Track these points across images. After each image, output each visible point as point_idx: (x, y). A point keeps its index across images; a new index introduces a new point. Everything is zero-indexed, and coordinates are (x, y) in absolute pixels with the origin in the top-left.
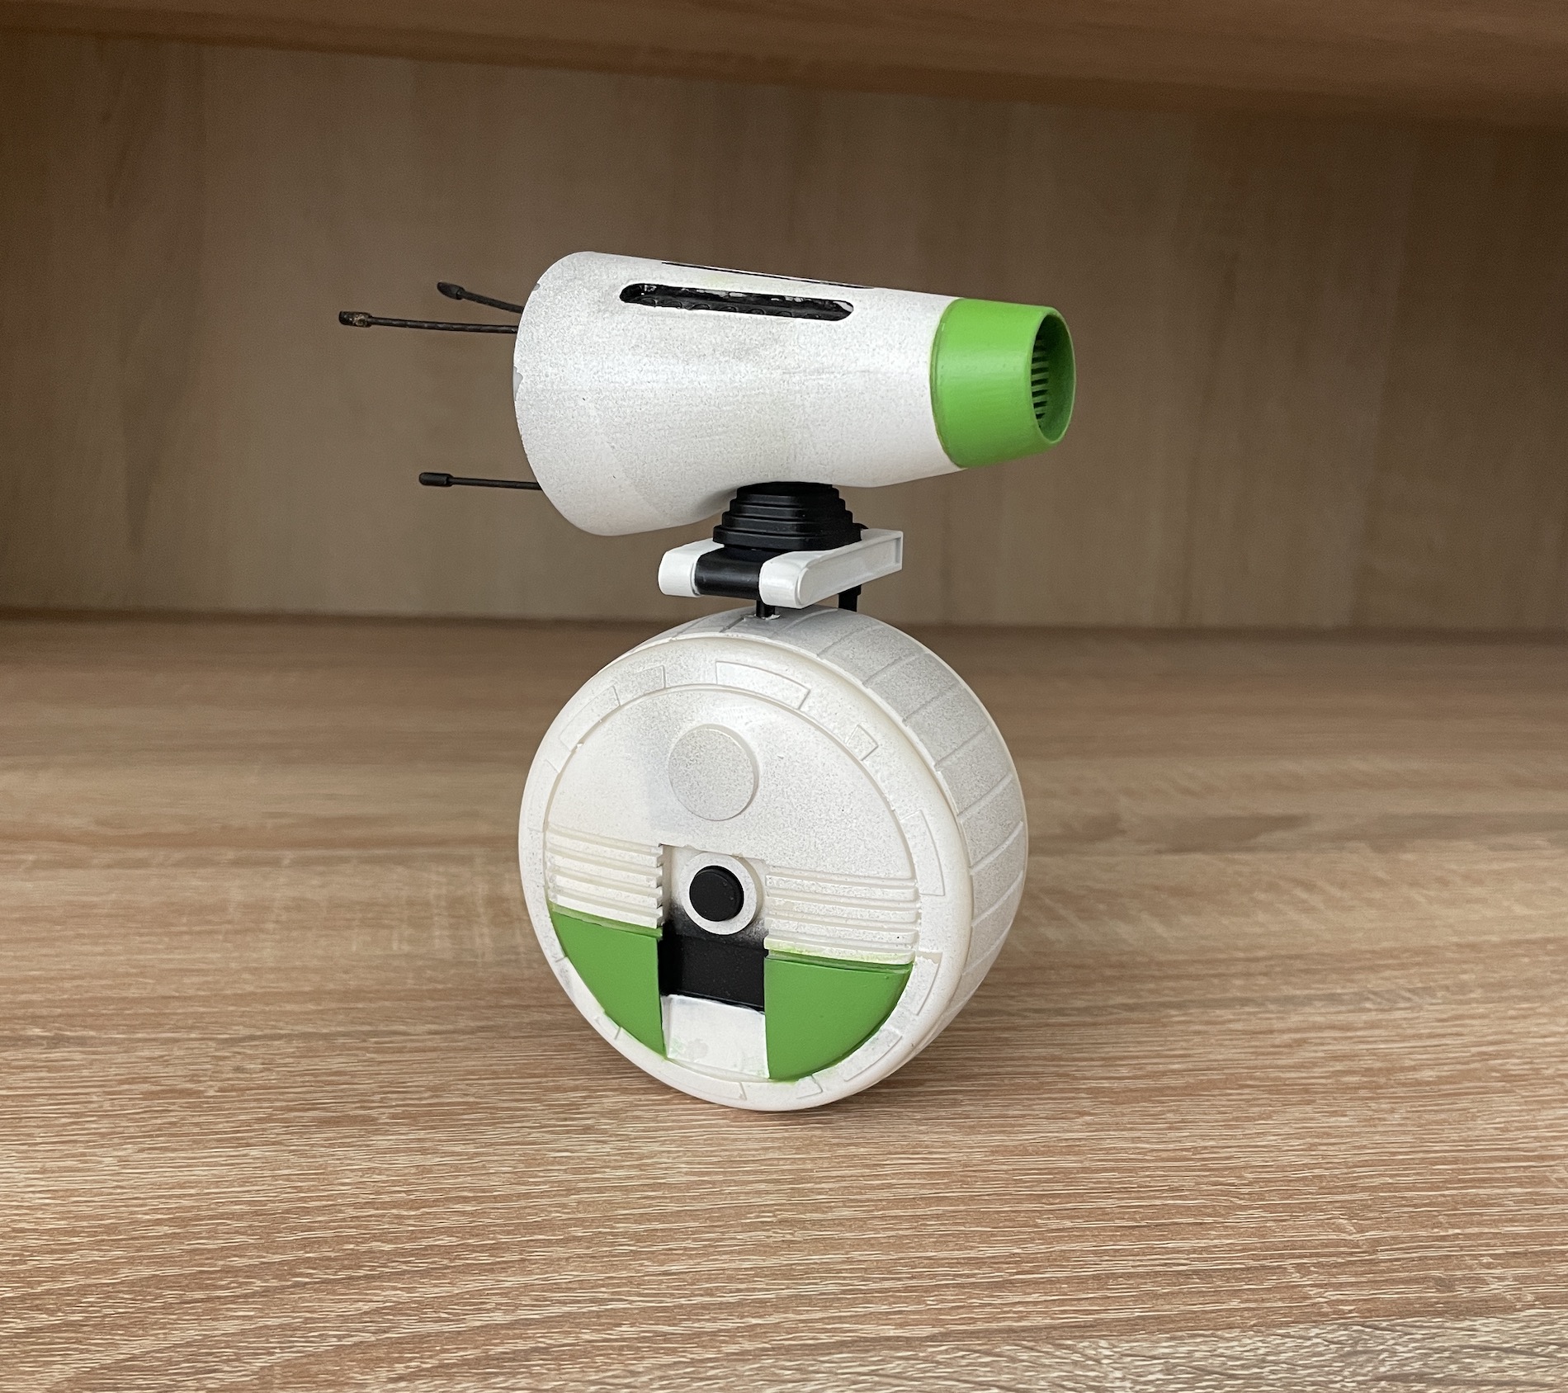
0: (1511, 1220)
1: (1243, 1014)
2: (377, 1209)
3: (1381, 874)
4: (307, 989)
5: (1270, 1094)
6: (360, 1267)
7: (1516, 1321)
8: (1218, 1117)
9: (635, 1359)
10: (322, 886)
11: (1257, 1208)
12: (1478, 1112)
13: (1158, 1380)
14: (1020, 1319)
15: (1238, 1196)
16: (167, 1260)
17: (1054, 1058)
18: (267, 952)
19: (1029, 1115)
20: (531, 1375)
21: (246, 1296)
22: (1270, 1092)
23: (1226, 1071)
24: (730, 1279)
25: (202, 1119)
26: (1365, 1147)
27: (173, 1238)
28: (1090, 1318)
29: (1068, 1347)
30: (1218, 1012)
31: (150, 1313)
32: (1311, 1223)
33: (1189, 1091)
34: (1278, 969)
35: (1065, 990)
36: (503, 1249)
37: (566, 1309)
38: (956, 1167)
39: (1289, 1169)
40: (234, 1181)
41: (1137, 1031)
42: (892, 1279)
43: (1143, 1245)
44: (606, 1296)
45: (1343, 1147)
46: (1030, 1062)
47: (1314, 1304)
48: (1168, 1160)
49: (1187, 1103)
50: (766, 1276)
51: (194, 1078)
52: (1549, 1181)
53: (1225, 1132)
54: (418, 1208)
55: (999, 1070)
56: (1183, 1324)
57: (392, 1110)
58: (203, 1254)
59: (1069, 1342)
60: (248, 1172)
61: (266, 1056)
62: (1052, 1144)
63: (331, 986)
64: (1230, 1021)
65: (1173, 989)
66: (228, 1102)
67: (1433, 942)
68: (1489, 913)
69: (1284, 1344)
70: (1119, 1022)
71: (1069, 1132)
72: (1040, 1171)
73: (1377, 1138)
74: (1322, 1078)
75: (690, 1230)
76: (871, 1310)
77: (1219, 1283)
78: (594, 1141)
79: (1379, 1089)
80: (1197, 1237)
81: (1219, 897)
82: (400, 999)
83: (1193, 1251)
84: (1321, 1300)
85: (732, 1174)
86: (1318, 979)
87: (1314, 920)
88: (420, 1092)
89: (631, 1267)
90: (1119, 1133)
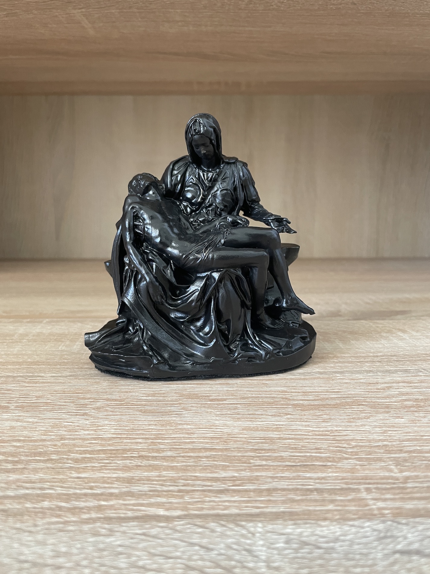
1: (367, 376)
8: (346, 417)
9: (41, 518)
10: (51, 329)
11: (353, 459)
14: (224, 509)
15: (346, 453)
17: (283, 392)
19: (264, 414)
22: (371, 408)
23: (354, 398)
24: (104, 482)
26: (410, 433)
28: (258, 511)
29: (242, 526)
30: (357, 375)
32: (377, 467)
33: (336, 406)
34: (385, 360)
36: (19, 462)
38: (225, 435)
39: (372, 441)
41: (321, 382)
42: (174, 485)
43: (295, 474)
45: (400, 432)
46: (272, 393)
47: (370, 510)
48: (319, 435)
49: (334, 411)
50: (120, 481)
53: (349, 424)
56: (302, 516)
57: (17, 404)
62: (270, 427)
64: (361, 379)
65: (341, 367)
70: (315, 378)
71: (278, 421)
72: (261, 438)
73: (416, 429)
74: (395, 402)
75: (100, 458)
76: (158, 500)
77: (326, 495)
78: (84, 419)
79: (420, 407)
80: (322, 472)
81: (368, 334)
82: (49, 365)
83: (318, 478)
84: (374, 507)
85: (130, 434)
86: (401, 364)
87: (404, 343)
88: (32, 398)
89: (66, 474)
90: (300, 423)
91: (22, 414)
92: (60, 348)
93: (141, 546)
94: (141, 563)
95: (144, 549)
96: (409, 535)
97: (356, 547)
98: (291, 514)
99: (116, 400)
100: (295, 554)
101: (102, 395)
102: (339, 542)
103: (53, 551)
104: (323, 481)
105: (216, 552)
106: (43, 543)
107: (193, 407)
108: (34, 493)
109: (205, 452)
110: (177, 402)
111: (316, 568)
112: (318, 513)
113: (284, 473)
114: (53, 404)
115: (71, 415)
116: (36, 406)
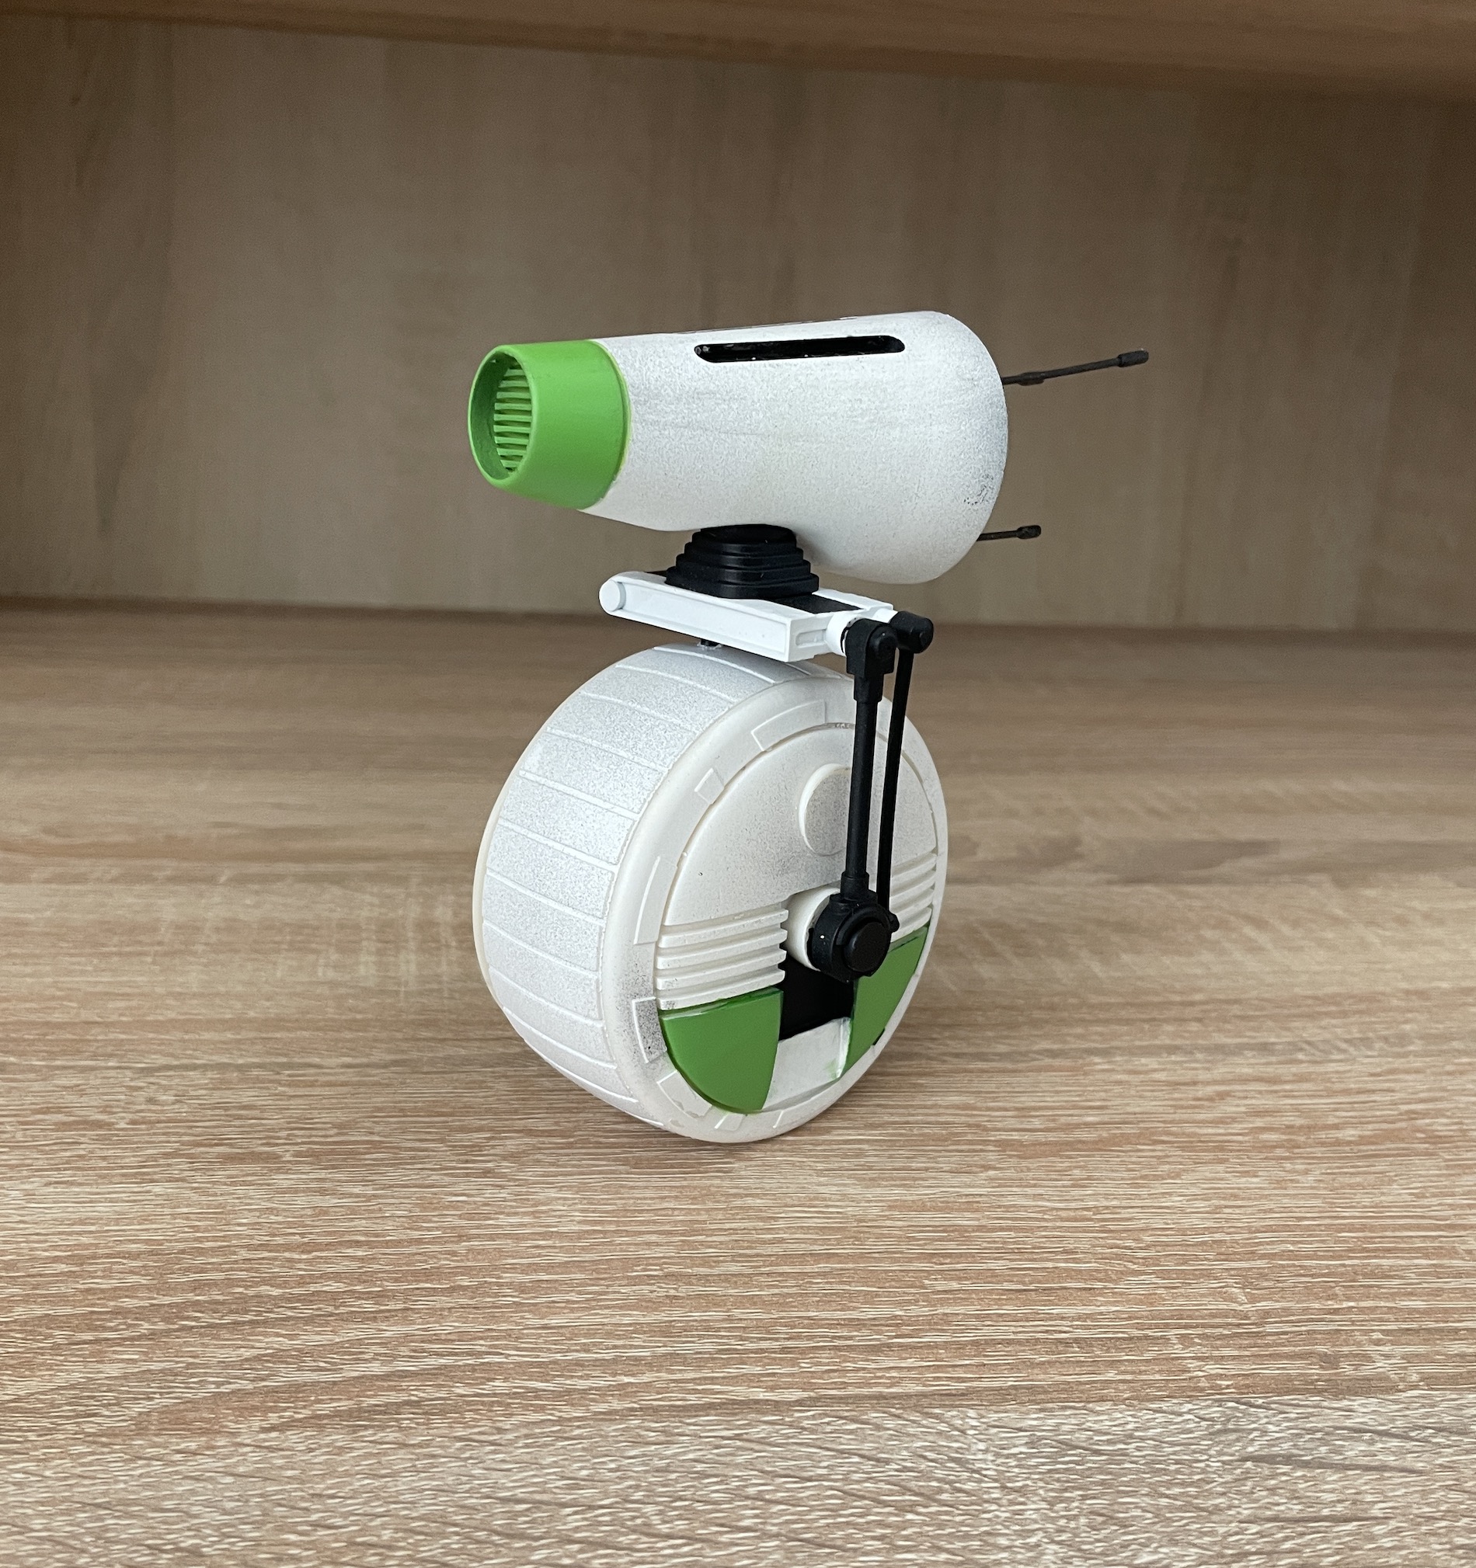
0: (1412, 1294)
1: (1168, 1062)
2: (270, 1251)
3: (1339, 912)
4: (229, 1016)
5: (1183, 1151)
6: (246, 1312)
7: (1396, 1402)
8: (1125, 1175)
9: (503, 1415)
10: (257, 906)
11: (1151, 1274)
12: (1396, 1176)
13: (1021, 1453)
14: (892, 1385)
15: (1133, 1260)
16: (62, 1299)
17: (966, 1107)
18: (193, 977)
19: (933, 1168)
20: (401, 1429)
21: (132, 1339)
22: (1183, 1149)
23: (1142, 1125)
24: (609, 1335)
25: (110, 1153)
26: (1271, 1211)
27: (69, 1277)
28: (962, 1386)
29: (936, 1417)
30: (1143, 1060)
31: (39, 1353)
32: (1202, 1291)
33: (1100, 1146)
34: (1214, 1015)
35: (990, 1034)
36: (388, 1297)
37: (442, 1361)
38: (852, 1223)
40: (134, 1218)
41: (1058, 1080)
42: (770, 1339)
43: (1027, 1310)
44: (483, 1349)
45: (1249, 1210)
46: (942, 1111)
47: (1191, 1378)
48: (1068, 1220)
49: (1098, 1157)
50: (645, 1332)
51: (106, 1109)
52: (1456, 1253)
53: (1134, 1191)
54: (310, 1252)
55: (910, 1119)
56: (1055, 1395)
57: (297, 1148)
58: (94, 1294)
59: (937, 1411)
60: (149, 1209)
61: (180, 1088)
62: (952, 1199)
63: (252, 1014)
64: (1155, 1070)
65: (1101, 1034)
66: (137, 1135)
67: (1381, 988)
68: (1445, 956)
69: (1152, 1420)
70: (1039, 1070)
71: (970, 1187)
72: (935, 1229)
73: (1286, 1201)
74: (1240, 1134)
75: (576, 1281)
76: (744, 1371)
77: (1099, 1352)
78: (492, 1185)
79: (1298, 1148)
80: (1085, 1303)
81: (1164, 933)
82: (318, 1029)
83: (1080, 1318)
84: (1201, 1374)
85: (625, 1223)
86: (1253, 1027)
87: (1260, 961)
88: (325, 1129)
89: (512, 1319)
90: (1021, 1189)
91: (323, 1174)
92: (320, 974)
96: (1272, 1428)
98: (1033, 1390)
99: (550, 1134)
100: (1051, 1465)
102: (1135, 1441)
104: (1089, 1323)
105: (895, 1466)
108: (459, 1363)
109: (817, 1262)
112: (1088, 1387)
113: (1005, 1307)
114: (391, 1147)
115: (452, 1175)
116: (351, 1153)
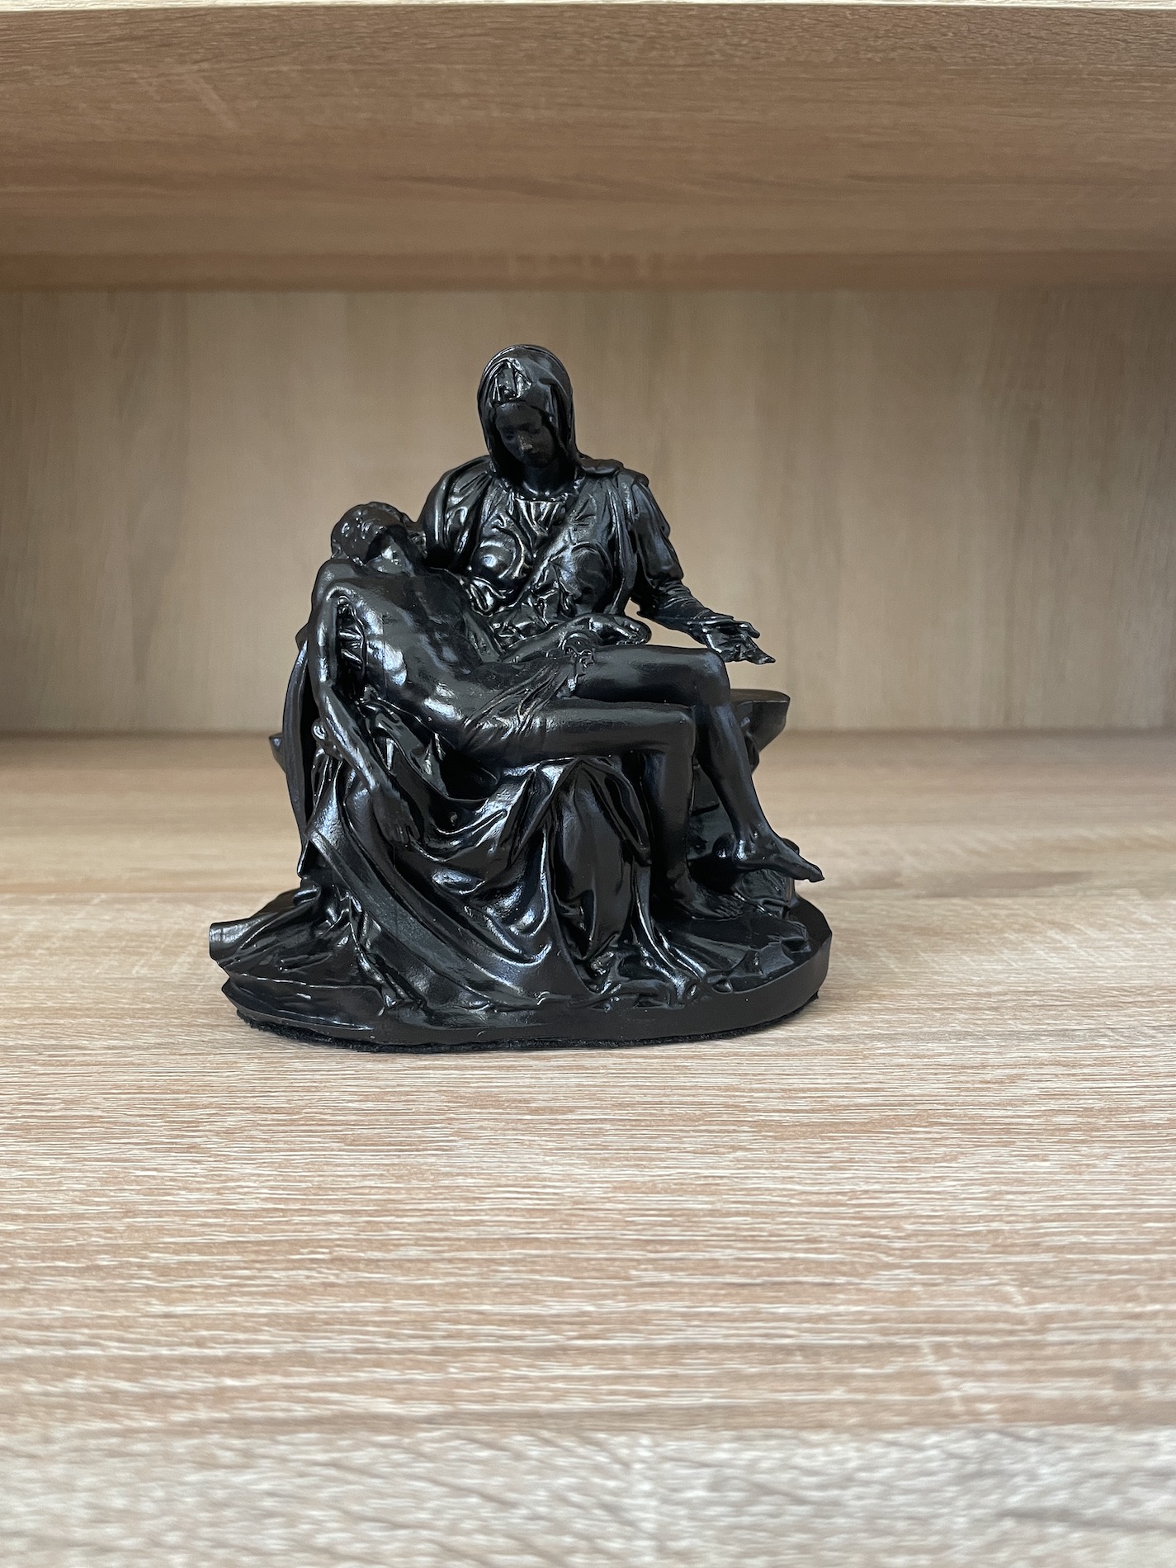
1: (956, 1047)
3: (1149, 919)
8: (893, 1157)
9: (62, 1420)
10: (112, 920)
11: (907, 1267)
14: (553, 1400)
15: (887, 1251)
17: (730, 1088)
18: (17, 974)
19: (675, 1148)
22: (963, 1131)
23: (920, 1107)
24: (236, 1327)
26: (1062, 1198)
28: (641, 1403)
29: (599, 1445)
30: (929, 1045)
32: (969, 1289)
33: (868, 1127)
34: (1010, 1004)
36: (11, 1275)
37: (29, 1351)
38: (566, 1205)
39: (961, 1221)
41: (834, 1063)
42: (423, 1337)
43: (746, 1308)
44: (83, 1338)
45: (1035, 1197)
46: (700, 1091)
47: (943, 1400)
48: (817, 1205)
49: (864, 1139)
50: (279, 1325)
53: (900, 1175)
56: (760, 1418)
62: (689, 1181)
64: (941, 1055)
65: (888, 1022)
69: (883, 1456)
70: (816, 1054)
71: (712, 1168)
72: (661, 1212)
73: (1079, 1187)
74: (1029, 1117)
75: (228, 1264)
76: (377, 1376)
77: (827, 1363)
78: (189, 1160)
79: (1095, 1131)
80: (820, 1301)
81: (967, 936)
82: (102, 1017)
83: (810, 1319)
84: (954, 1394)
85: (313, 1202)
86: (1051, 1015)
87: (1063, 958)
88: (53, 1104)
89: (134, 1305)
90: (770, 1171)
91: (24, 1147)
92: (134, 972)
93: (324, 1494)
94: (321, 1540)
95: (333, 1504)
96: (1044, 1470)
97: (900, 1499)
98: (731, 1411)
99: (278, 1111)
100: (734, 1516)
101: (239, 1097)
102: (854, 1486)
103: (90, 1506)
104: (822, 1325)
105: (524, 1512)
106: (65, 1487)
107: (485, 1129)
108: (47, 1354)
109: (511, 1247)
110: (441, 1117)
111: (789, 1554)
112: (803, 1408)
113: (720, 1304)
114: (108, 1122)
115: (156, 1150)
116: (63, 1127)
